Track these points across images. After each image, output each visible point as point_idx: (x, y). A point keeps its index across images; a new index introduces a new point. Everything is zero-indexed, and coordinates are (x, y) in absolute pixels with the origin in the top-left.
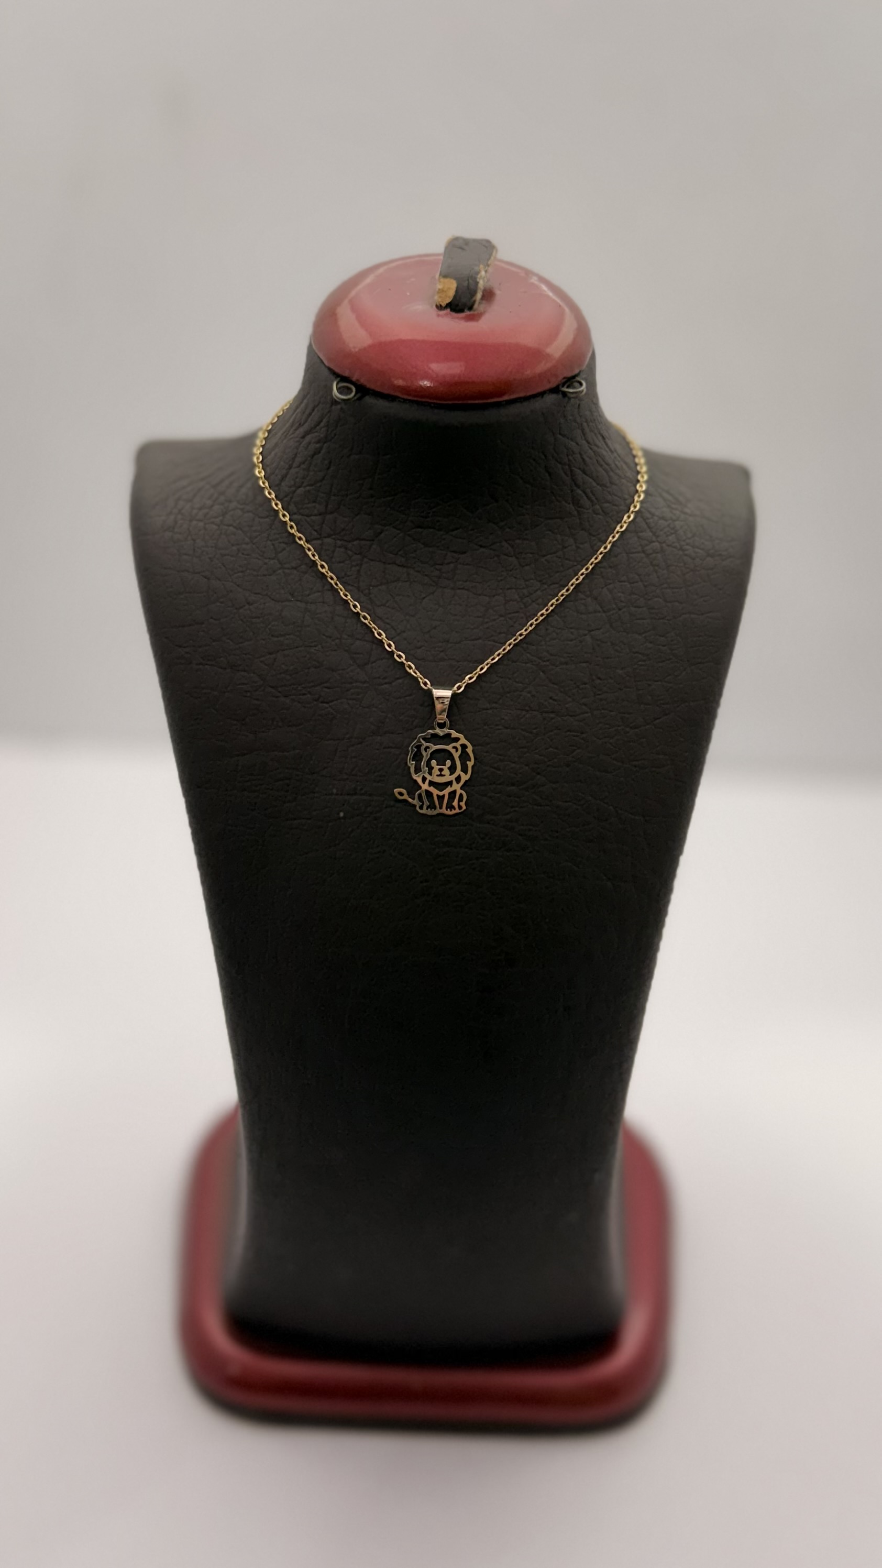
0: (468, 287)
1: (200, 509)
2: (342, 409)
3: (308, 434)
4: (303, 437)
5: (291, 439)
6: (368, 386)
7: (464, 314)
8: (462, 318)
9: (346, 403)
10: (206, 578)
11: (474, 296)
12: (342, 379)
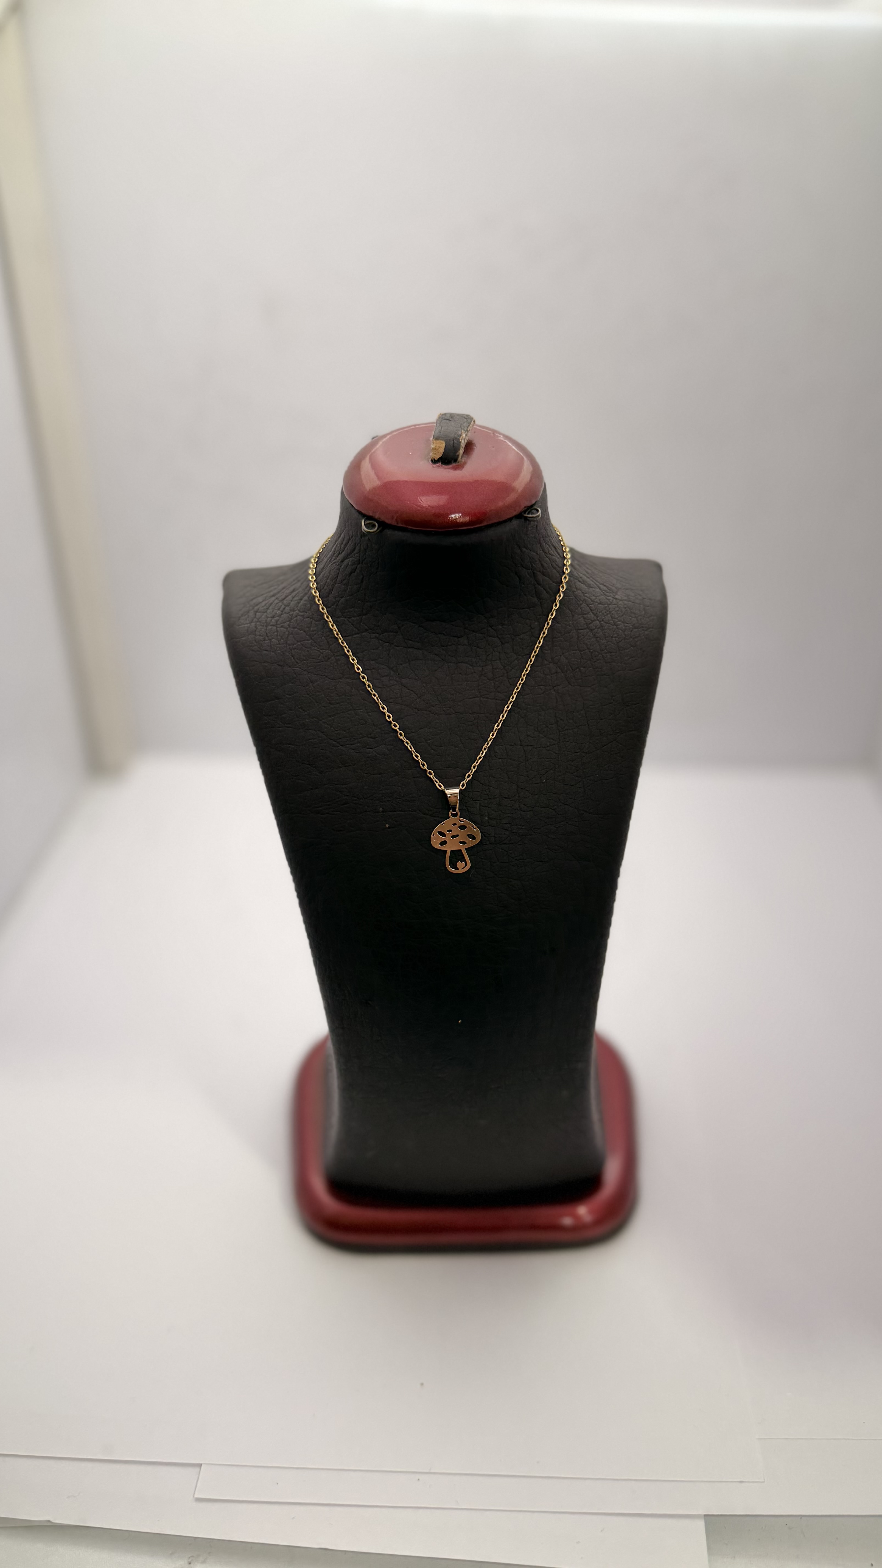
0: (453, 446)
1: (273, 617)
2: (369, 540)
3: (346, 559)
4: (342, 561)
5: (335, 563)
6: (387, 521)
7: (452, 465)
8: (450, 468)
9: (371, 535)
10: (281, 666)
11: (457, 452)
12: (367, 517)
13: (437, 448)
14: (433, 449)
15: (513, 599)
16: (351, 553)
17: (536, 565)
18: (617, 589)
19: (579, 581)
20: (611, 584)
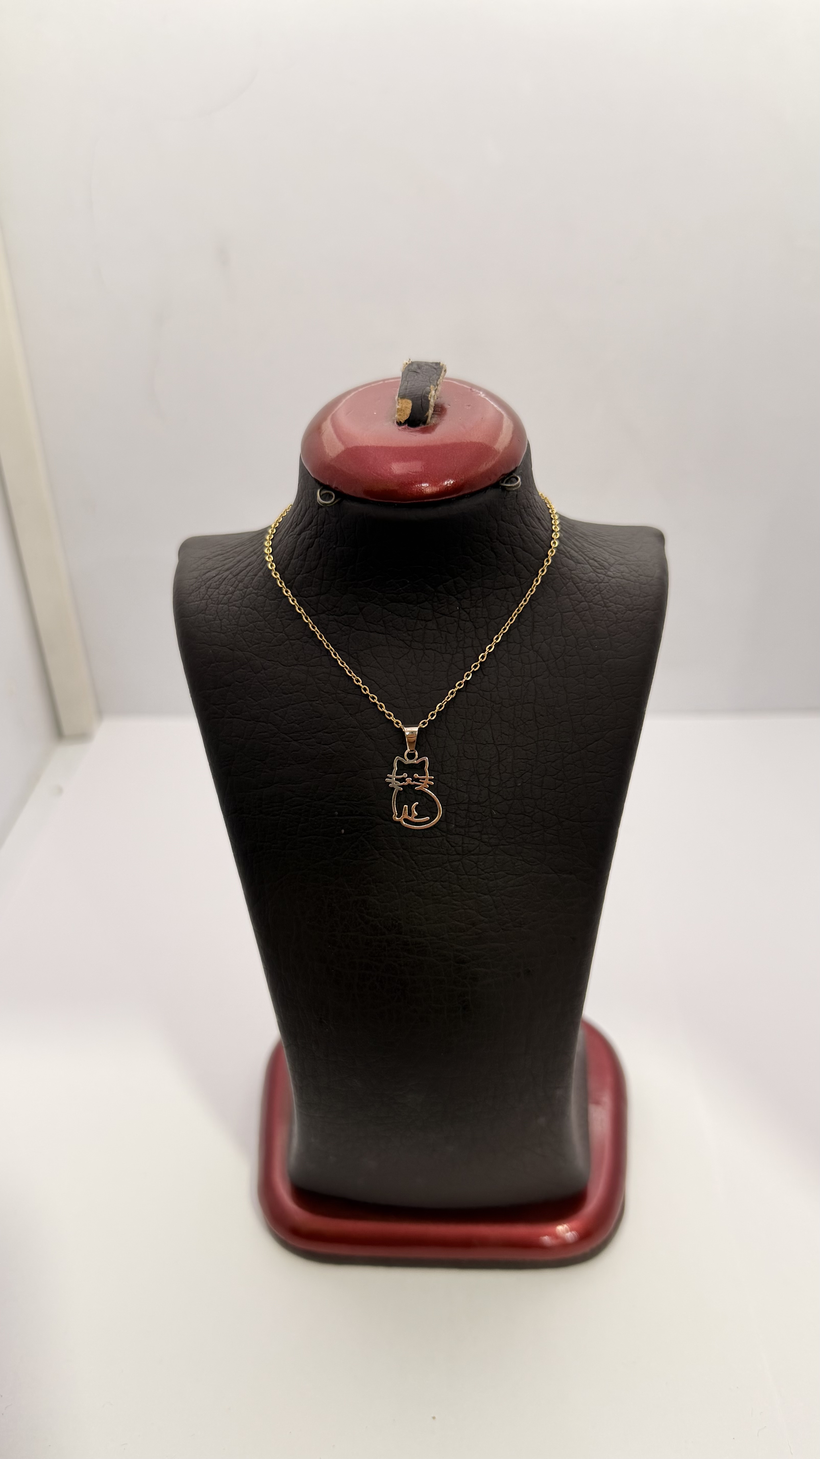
0: (422, 406)
1: (225, 594)
2: (326, 511)
3: (303, 532)
4: (299, 534)
5: (291, 535)
6: (345, 491)
7: (420, 427)
8: (417, 431)
9: (328, 507)
10: (231, 650)
11: (426, 412)
12: (324, 487)
13: (403, 409)
14: (399, 410)
15: (488, 579)
16: (308, 527)
17: (516, 541)
18: (610, 565)
19: (566, 556)
20: (603, 559)
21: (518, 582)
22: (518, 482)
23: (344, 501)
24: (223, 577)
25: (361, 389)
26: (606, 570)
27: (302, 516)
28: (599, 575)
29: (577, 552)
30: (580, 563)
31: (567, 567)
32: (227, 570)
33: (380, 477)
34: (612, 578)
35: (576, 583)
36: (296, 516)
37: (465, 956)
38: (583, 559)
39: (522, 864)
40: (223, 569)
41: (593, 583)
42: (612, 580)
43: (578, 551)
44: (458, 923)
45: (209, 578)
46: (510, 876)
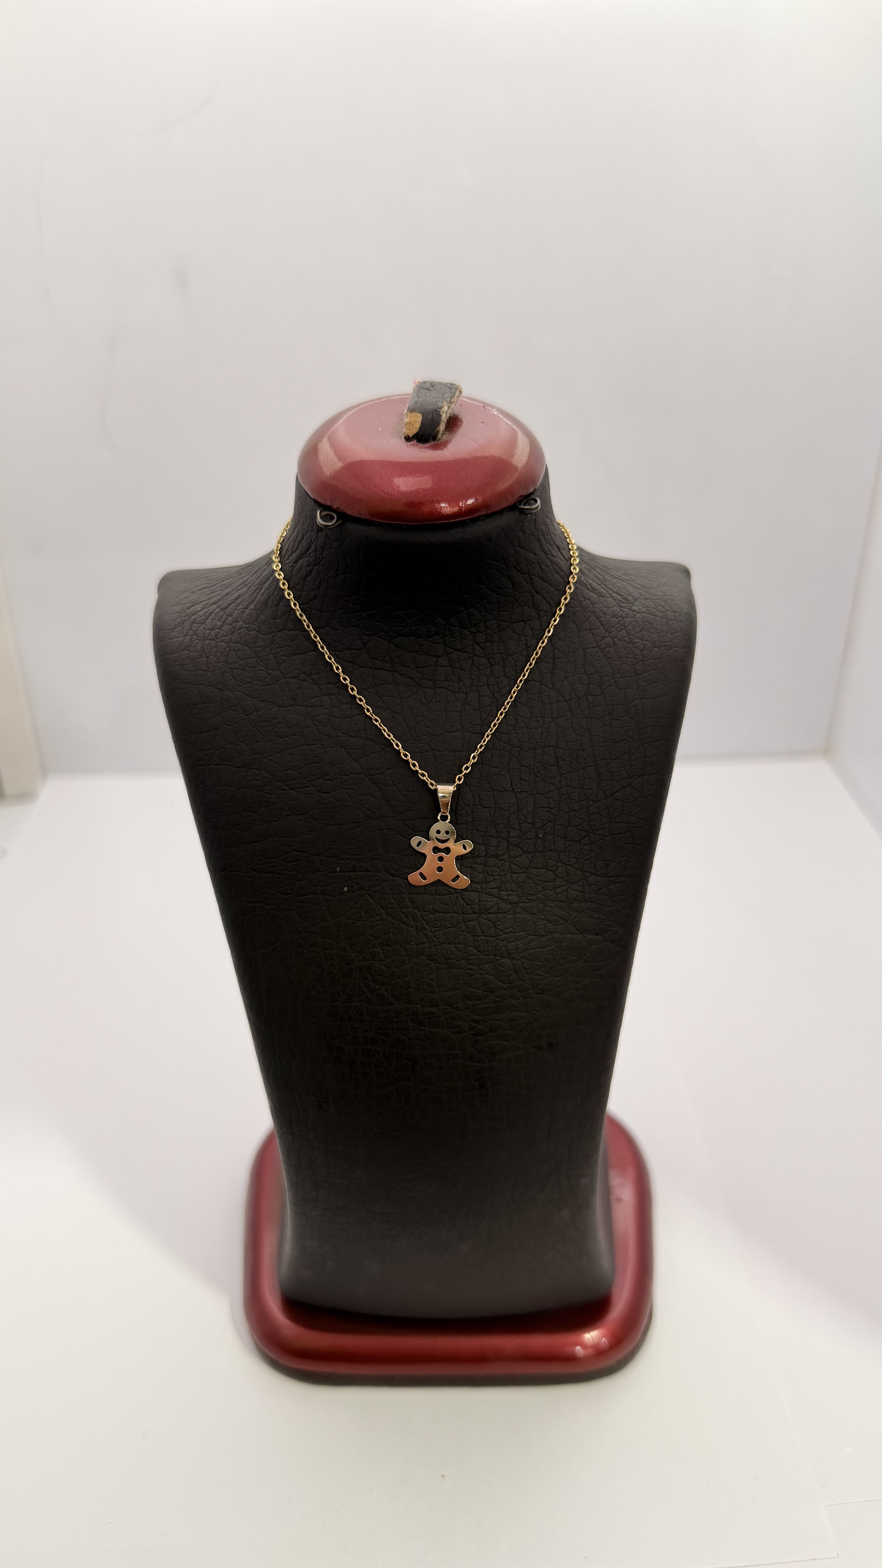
0: (432, 421)
1: (212, 629)
2: (328, 535)
6: (347, 513)
7: (430, 444)
8: (428, 447)
9: (329, 529)
10: (219, 689)
11: (437, 427)
12: (324, 507)
13: (412, 422)
14: (407, 424)
15: (504, 611)
16: (306, 552)
17: (534, 569)
18: (634, 599)
19: (588, 589)
20: (625, 592)
21: (537, 616)
22: (537, 505)
23: (347, 523)
24: (209, 611)
25: (363, 406)
26: (631, 605)
27: (299, 542)
28: (624, 610)
29: (599, 585)
30: (603, 597)
31: (589, 600)
32: (214, 603)
33: (387, 496)
34: (638, 612)
35: (598, 617)
36: (292, 542)
37: (481, 1027)
38: (606, 593)
39: (545, 924)
40: (209, 603)
41: (618, 618)
42: (637, 615)
43: (600, 583)
44: (475, 990)
45: (194, 612)
46: (531, 937)
